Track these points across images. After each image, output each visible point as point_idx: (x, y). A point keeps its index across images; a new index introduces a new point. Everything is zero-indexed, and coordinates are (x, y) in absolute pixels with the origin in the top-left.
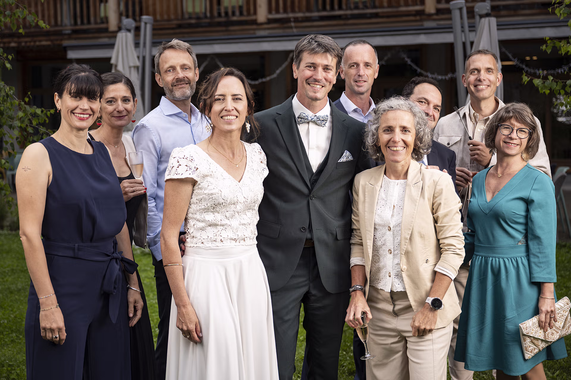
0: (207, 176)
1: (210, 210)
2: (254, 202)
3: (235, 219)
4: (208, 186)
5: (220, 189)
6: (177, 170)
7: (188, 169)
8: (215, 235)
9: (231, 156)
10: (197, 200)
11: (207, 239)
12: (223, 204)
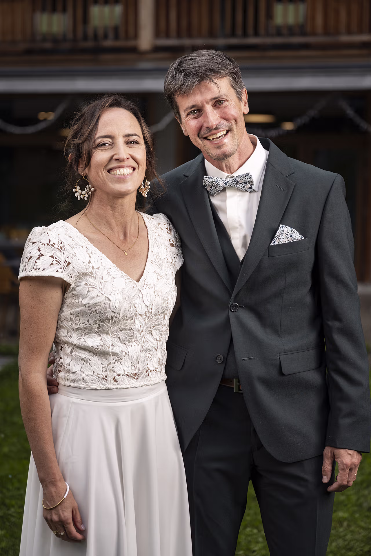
0: (85, 274)
1: (93, 330)
2: (162, 313)
3: (134, 343)
4: (88, 291)
5: (107, 296)
6: (36, 262)
7: (55, 262)
8: (104, 369)
9: (122, 237)
10: (71, 314)
11: (92, 375)
12: (114, 320)
